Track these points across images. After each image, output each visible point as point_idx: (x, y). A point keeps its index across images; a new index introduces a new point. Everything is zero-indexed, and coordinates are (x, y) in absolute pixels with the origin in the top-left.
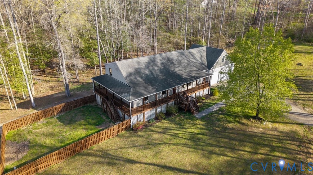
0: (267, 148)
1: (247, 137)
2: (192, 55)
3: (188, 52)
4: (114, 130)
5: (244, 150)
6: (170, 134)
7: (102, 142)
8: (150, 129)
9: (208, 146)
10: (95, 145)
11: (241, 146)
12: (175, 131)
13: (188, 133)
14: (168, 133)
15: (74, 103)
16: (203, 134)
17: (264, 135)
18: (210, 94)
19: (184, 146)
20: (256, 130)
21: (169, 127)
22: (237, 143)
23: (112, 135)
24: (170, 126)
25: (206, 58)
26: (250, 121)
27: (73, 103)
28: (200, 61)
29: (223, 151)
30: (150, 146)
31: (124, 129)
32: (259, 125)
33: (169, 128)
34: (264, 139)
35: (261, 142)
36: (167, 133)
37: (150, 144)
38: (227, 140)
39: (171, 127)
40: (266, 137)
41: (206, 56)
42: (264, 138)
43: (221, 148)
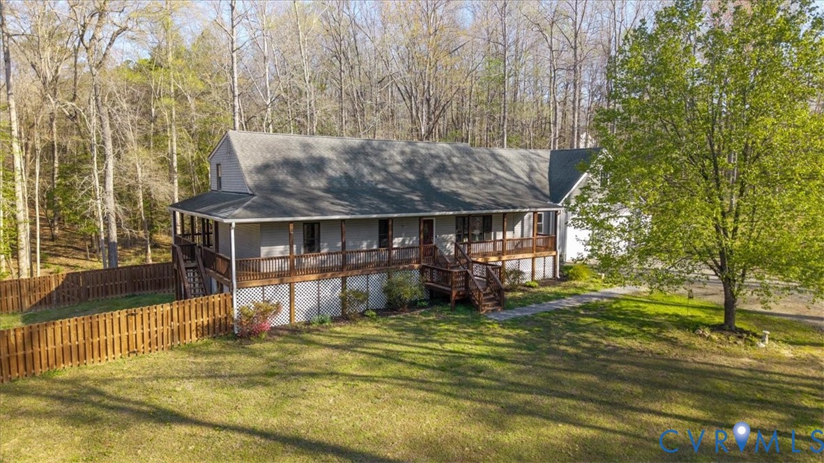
0: (775, 414)
1: (685, 376)
2: (501, 162)
3: (489, 152)
4: (159, 322)
5: (669, 412)
6: (370, 351)
7: (103, 363)
8: (301, 339)
9: (509, 390)
10: (66, 367)
11: (656, 398)
12: (395, 346)
13: (441, 354)
14: (364, 350)
15: (99, 278)
16: (501, 358)
17: (760, 375)
18: (558, 277)
19: (406, 386)
20: (726, 360)
21: (377, 335)
22: (638, 390)
23: (147, 340)
24: (382, 334)
25: (547, 176)
26: (701, 335)
27: (95, 279)
28: (527, 179)
29: (575, 408)
30: (271, 380)
31: (204, 331)
32: (739, 347)
33: (375, 338)
34: (760, 385)
35: (749, 392)
36: (359, 349)
37: (272, 375)
38: (593, 379)
39: (384, 336)
40: (769, 381)
41: (548, 170)
42: (758, 382)
43: (566, 401)
